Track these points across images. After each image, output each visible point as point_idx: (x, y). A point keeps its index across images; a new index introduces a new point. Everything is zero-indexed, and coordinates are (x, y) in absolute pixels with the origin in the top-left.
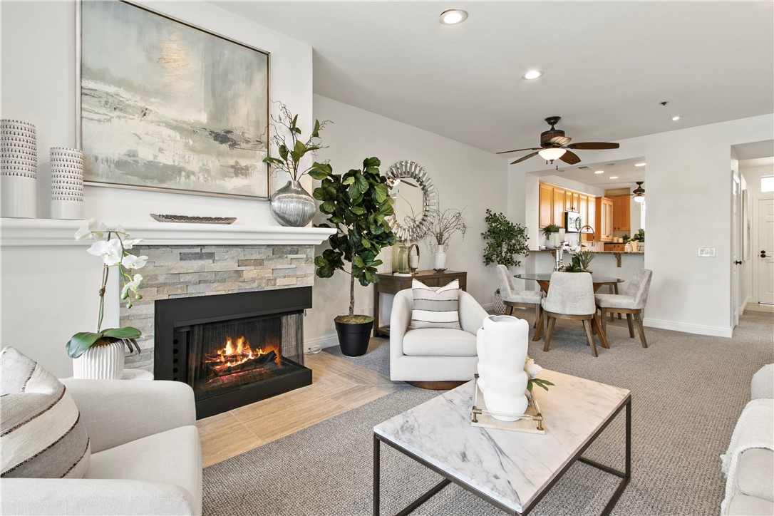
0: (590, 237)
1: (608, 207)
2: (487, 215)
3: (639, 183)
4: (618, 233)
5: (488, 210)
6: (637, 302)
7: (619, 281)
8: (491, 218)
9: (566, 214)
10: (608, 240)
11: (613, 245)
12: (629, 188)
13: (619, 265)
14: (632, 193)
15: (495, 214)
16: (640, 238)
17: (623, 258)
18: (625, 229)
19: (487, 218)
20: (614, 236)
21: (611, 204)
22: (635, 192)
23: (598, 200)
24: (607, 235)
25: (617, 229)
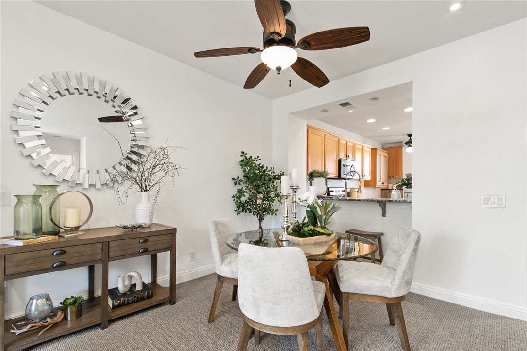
0: (367, 184)
1: (383, 158)
2: (242, 158)
3: (410, 135)
4: (392, 180)
5: (243, 153)
6: (395, 287)
7: (382, 234)
8: (247, 162)
9: (340, 161)
10: (384, 186)
11: (388, 191)
12: (402, 142)
13: (384, 214)
14: (404, 145)
15: (251, 157)
16: (408, 183)
17: (388, 205)
18: (398, 177)
19: (242, 161)
20: (389, 183)
21: (386, 155)
22: (406, 143)
23: (374, 151)
24: (382, 181)
25: (391, 177)
